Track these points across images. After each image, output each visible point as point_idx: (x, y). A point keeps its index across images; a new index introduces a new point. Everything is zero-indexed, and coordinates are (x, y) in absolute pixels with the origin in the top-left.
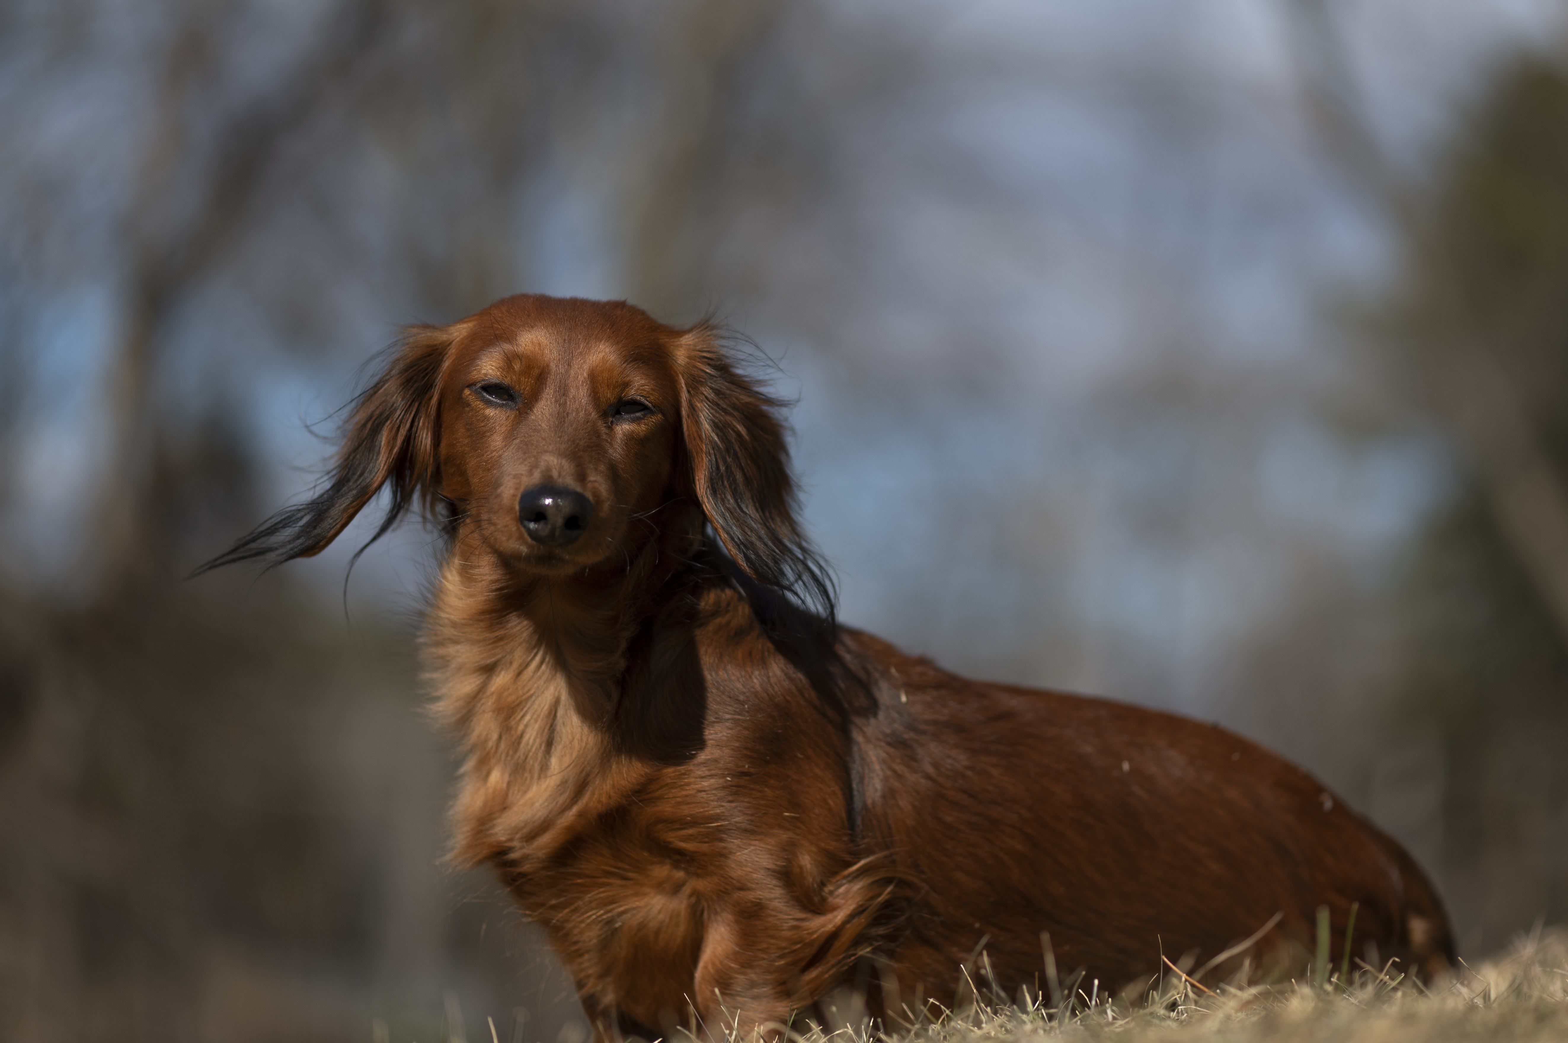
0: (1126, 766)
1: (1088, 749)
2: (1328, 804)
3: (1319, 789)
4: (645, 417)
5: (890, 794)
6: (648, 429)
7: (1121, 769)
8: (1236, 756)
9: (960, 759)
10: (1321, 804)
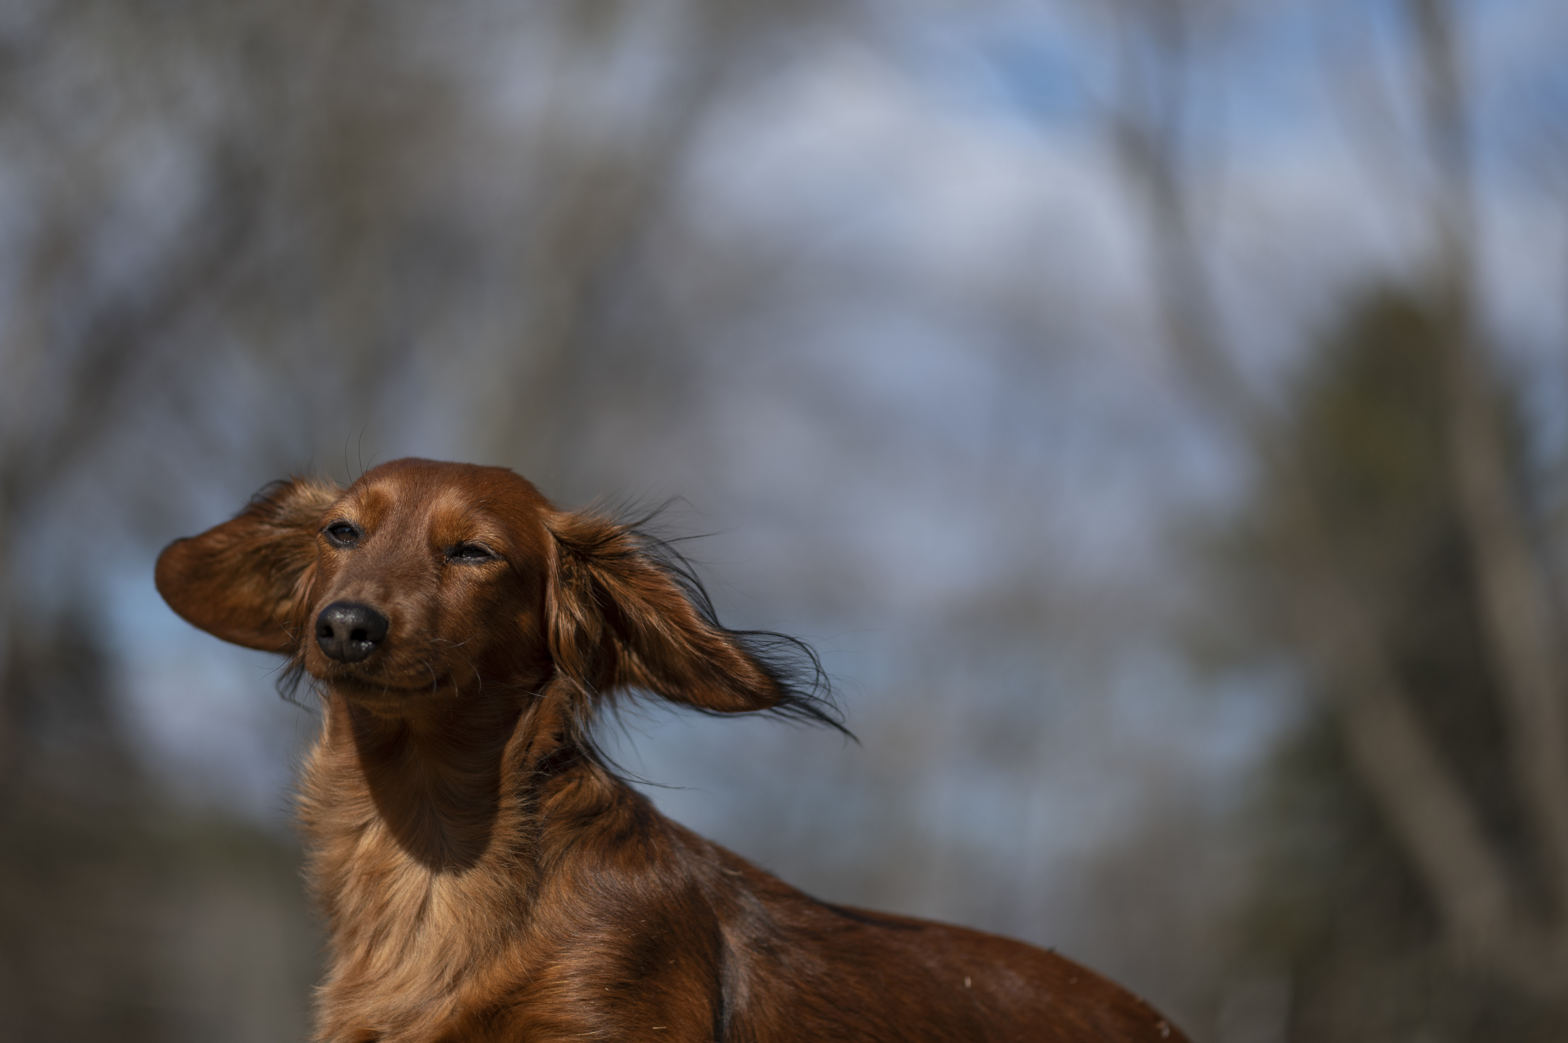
0: (968, 982)
1: (931, 964)
2: (1166, 1033)
3: (1157, 1018)
4: (486, 561)
5: (755, 1000)
6: (489, 573)
7: (963, 983)
8: (1074, 981)
9: (817, 966)
10: (1159, 1031)
